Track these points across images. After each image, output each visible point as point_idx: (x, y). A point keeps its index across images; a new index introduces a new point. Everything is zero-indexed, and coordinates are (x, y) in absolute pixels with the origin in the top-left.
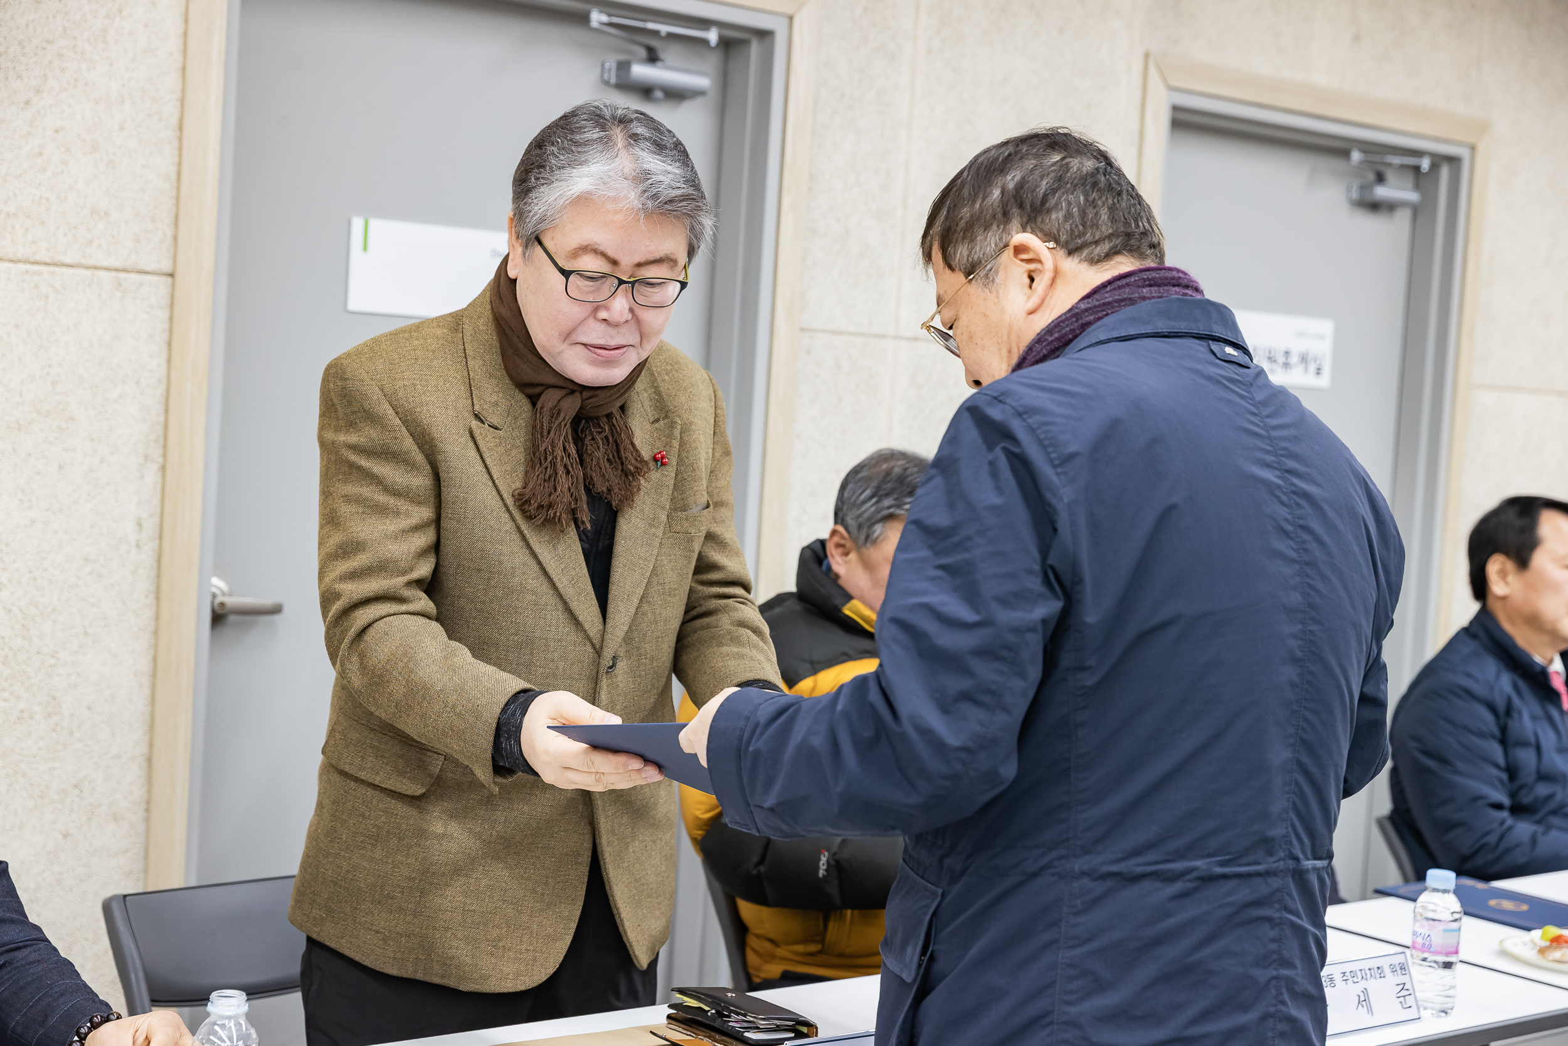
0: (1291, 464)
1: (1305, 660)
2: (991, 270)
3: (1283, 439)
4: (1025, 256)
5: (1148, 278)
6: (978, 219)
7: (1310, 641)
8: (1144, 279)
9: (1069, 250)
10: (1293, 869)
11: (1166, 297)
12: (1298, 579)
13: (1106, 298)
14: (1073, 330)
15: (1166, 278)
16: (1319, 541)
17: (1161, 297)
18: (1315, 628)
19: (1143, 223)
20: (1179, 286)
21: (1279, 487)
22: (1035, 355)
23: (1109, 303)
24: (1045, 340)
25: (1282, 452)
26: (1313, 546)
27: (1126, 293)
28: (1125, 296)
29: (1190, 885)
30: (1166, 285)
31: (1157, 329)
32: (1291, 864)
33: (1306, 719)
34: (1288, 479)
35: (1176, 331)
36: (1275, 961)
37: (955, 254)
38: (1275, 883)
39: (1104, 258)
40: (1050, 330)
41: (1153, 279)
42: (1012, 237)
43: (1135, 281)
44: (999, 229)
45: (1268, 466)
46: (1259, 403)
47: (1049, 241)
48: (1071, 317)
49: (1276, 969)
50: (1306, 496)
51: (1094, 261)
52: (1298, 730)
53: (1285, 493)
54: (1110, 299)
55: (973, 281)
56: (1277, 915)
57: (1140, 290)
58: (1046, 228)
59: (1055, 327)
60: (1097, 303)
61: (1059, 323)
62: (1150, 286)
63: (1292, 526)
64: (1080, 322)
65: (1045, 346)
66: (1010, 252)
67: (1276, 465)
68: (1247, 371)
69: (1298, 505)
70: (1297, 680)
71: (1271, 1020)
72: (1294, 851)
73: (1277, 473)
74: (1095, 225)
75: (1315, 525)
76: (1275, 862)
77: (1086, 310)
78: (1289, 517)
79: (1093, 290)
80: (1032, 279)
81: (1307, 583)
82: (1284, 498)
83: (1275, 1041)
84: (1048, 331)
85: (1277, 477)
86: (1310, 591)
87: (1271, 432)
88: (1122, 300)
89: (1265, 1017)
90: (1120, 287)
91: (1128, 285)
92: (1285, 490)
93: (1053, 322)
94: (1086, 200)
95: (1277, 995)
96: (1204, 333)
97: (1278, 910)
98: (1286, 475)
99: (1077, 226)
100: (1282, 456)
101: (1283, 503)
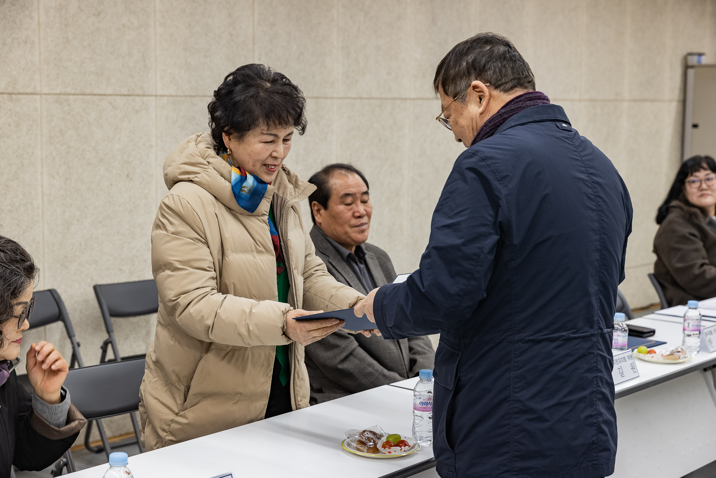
0: (591, 171)
1: (601, 250)
2: (464, 96)
3: (587, 160)
4: (477, 90)
5: (528, 97)
6: (457, 75)
7: (603, 242)
8: (527, 98)
9: (495, 87)
10: (600, 333)
11: (537, 105)
12: (597, 217)
13: (512, 107)
14: (500, 121)
15: (536, 97)
16: (604, 201)
17: (534, 105)
18: (604, 236)
19: (525, 73)
20: (540, 99)
21: (587, 180)
22: (484, 132)
23: (514, 109)
24: (488, 125)
25: (588, 166)
26: (602, 203)
27: (520, 104)
28: (520, 106)
29: (561, 342)
30: (536, 100)
31: (535, 119)
32: (600, 331)
33: (602, 273)
34: (591, 177)
35: (542, 119)
37: (449, 89)
38: (594, 339)
39: (510, 89)
40: (489, 121)
41: (531, 97)
42: (472, 82)
43: (523, 99)
44: (466, 79)
45: (583, 172)
46: (577, 146)
47: (487, 83)
48: (498, 116)
49: (596, 373)
50: (598, 183)
51: (506, 91)
52: (600, 278)
53: (589, 183)
54: (514, 108)
55: (457, 100)
56: (595, 352)
57: (526, 102)
58: (486, 78)
59: (492, 120)
60: (509, 110)
61: (493, 118)
62: (530, 100)
63: (593, 196)
64: (502, 118)
65: (488, 128)
66: (471, 88)
67: (586, 172)
68: (571, 133)
69: (595, 187)
70: (599, 258)
71: (595, 393)
72: (600, 326)
73: (586, 175)
74: (506, 76)
75: (602, 195)
76: (593, 331)
77: (505, 113)
78: (592, 192)
79: (506, 104)
80: (481, 99)
81: (601, 219)
82: (590, 185)
83: (596, 402)
84: (489, 122)
85: (586, 176)
86: (601, 222)
87: (582, 158)
88: (518, 108)
89: (593, 392)
90: (517, 102)
91: (520, 101)
92: (589, 182)
93: (491, 118)
94: (501, 65)
95: (597, 383)
96: (553, 118)
97: (596, 350)
98: (590, 175)
99: (498, 76)
100: (587, 167)
101: (589, 187)
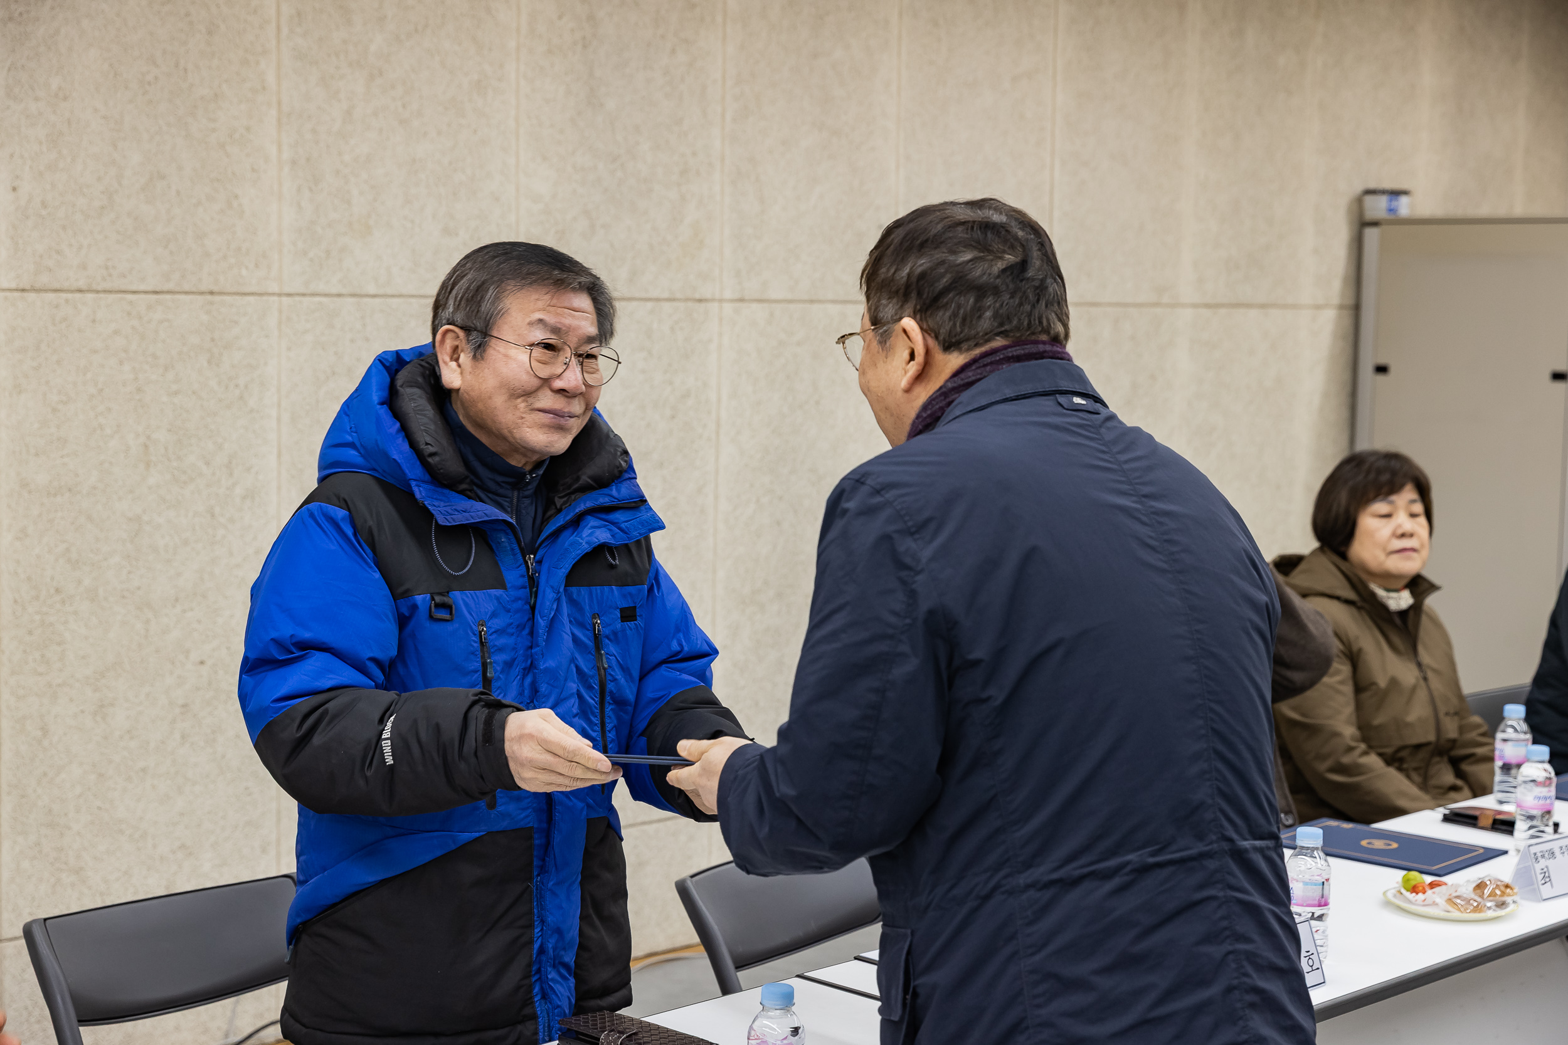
0: (1147, 490)
1: (1197, 657)
3: (1136, 469)
10: (1230, 850)
12: (1173, 586)
16: (1187, 551)
18: (1199, 627)
21: (1137, 510)
25: (1136, 481)
29: (1126, 879)
31: (1005, 396)
32: (1226, 846)
35: (1022, 393)
36: (1228, 937)
38: (1212, 864)
45: (1124, 493)
46: (1111, 443)
49: (1233, 944)
50: (1166, 514)
53: (1145, 515)
56: (1223, 894)
63: (1157, 541)
67: (1132, 492)
68: (1095, 416)
69: (1160, 523)
70: (1195, 676)
71: (1237, 992)
72: (1227, 834)
73: (1134, 498)
76: (1207, 845)
78: (1152, 534)
81: (1183, 589)
82: (1144, 519)
83: (1245, 1011)
85: (1136, 502)
86: (1187, 595)
87: (1122, 465)
89: (1230, 990)
91: (984, 362)
92: (1143, 512)
95: (1238, 968)
96: (1050, 389)
97: (1223, 889)
98: (1143, 499)
100: (1137, 484)
101: (1144, 523)
